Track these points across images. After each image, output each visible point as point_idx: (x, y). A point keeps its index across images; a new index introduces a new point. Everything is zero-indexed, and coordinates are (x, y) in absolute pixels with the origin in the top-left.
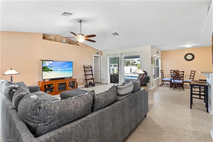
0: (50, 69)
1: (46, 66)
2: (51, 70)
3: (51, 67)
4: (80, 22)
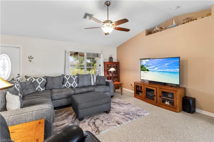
0: (146, 68)
1: (143, 65)
2: (148, 70)
3: (148, 66)
4: (108, 5)
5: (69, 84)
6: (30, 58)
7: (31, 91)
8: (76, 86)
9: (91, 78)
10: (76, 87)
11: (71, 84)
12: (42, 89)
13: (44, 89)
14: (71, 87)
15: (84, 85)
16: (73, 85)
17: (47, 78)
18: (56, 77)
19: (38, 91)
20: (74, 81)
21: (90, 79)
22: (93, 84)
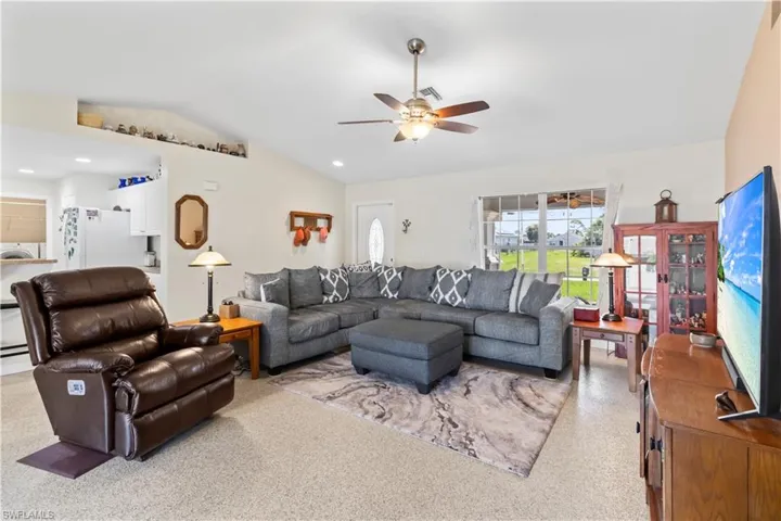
4: (416, 51)
5: (441, 293)
6: (407, 224)
7: (366, 293)
8: (456, 304)
9: (512, 285)
10: (457, 307)
11: (445, 293)
12: (391, 295)
13: (395, 296)
14: (444, 303)
15: (481, 304)
16: (450, 298)
17: (404, 270)
18: (419, 271)
19: (382, 297)
20: (454, 288)
21: (511, 289)
22: (512, 309)
